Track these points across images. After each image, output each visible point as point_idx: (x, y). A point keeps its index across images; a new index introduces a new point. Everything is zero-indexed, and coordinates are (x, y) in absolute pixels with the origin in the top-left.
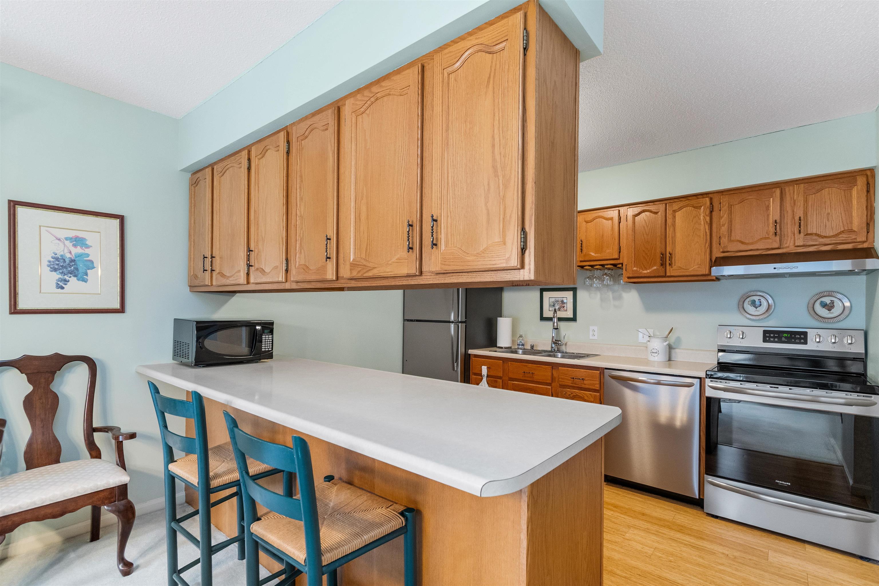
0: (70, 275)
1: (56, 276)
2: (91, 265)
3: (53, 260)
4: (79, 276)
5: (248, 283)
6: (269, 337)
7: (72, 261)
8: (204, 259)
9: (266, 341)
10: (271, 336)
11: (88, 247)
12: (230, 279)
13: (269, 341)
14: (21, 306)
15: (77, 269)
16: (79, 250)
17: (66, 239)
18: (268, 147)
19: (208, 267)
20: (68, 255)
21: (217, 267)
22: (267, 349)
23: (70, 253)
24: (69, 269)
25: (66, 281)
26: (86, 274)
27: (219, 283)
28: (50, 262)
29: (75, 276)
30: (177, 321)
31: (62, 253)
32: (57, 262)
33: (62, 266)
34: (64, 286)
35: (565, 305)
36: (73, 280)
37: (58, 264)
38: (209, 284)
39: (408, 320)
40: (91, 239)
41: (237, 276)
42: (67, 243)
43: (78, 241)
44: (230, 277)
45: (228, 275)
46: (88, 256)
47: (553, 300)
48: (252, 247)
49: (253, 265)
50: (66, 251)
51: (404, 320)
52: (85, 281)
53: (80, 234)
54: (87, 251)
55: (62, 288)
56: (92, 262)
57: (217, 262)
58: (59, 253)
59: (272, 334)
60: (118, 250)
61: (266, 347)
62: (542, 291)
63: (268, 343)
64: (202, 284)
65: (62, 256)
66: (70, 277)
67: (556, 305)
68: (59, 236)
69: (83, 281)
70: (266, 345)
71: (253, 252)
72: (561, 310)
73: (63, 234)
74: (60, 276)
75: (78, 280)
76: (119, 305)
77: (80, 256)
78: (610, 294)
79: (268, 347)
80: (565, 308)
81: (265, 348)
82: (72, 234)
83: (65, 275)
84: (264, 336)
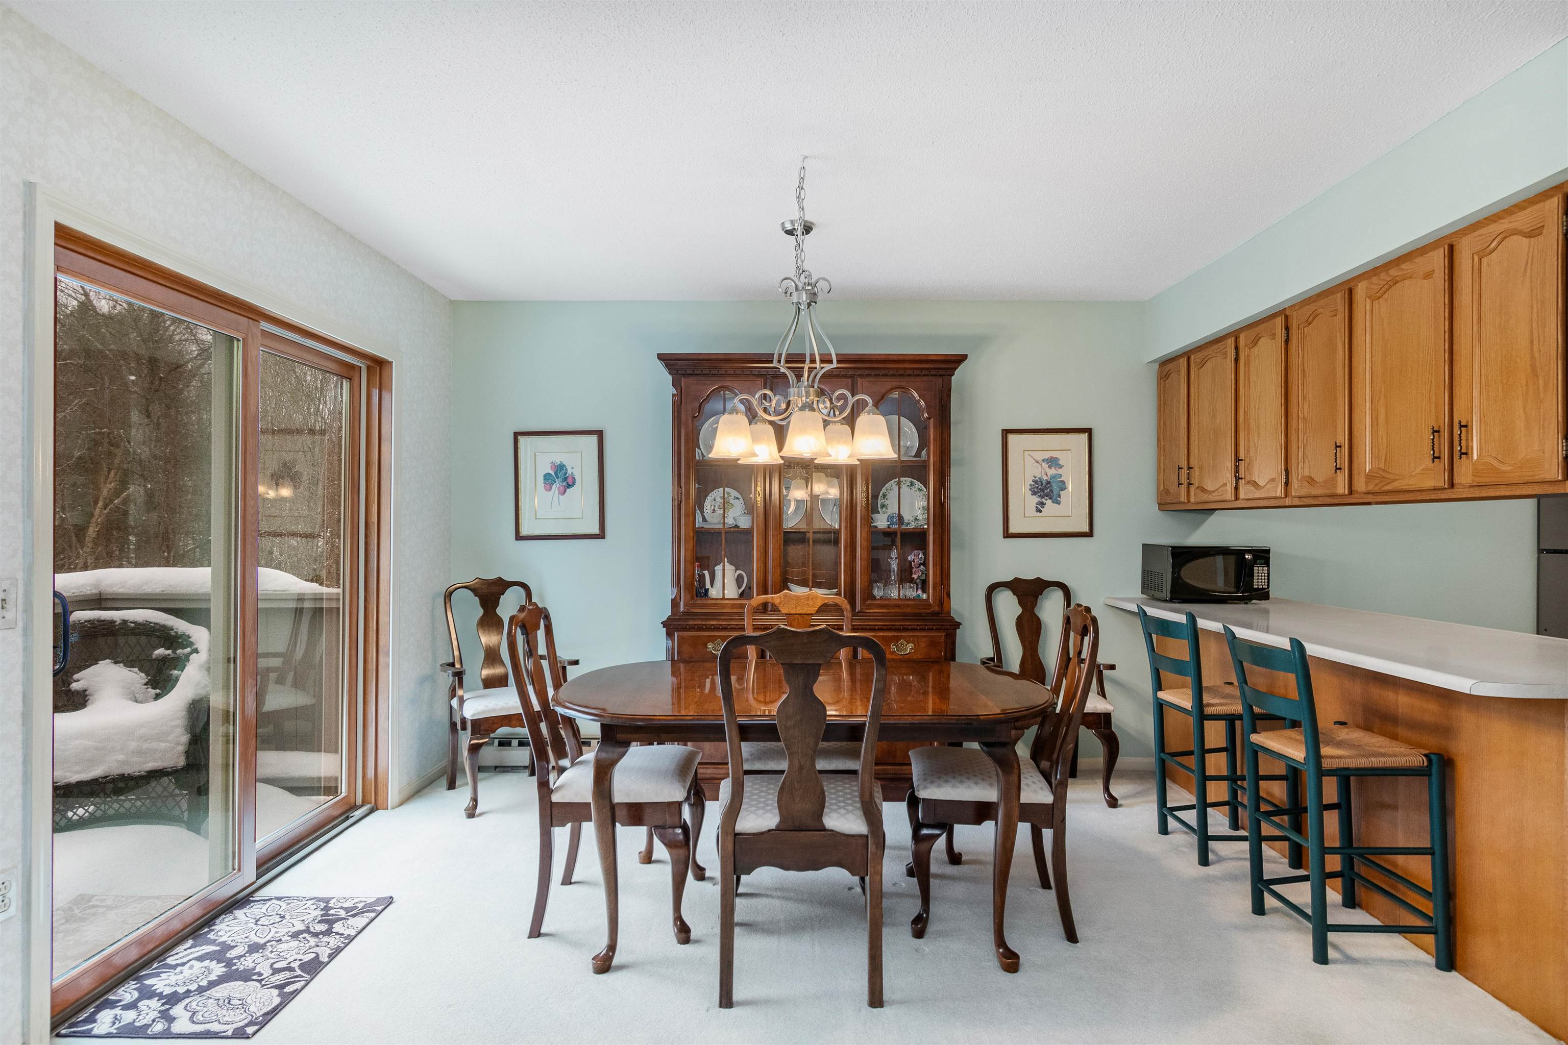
0: (1046, 498)
1: (1036, 499)
2: (1063, 487)
3: (1033, 483)
4: (1054, 497)
5: (1237, 498)
6: (1263, 570)
7: (1048, 483)
8: (1179, 470)
9: (1260, 575)
10: (1266, 569)
11: (1061, 467)
12: (1214, 494)
13: (1263, 575)
14: (1012, 530)
15: (1052, 491)
16: (1052, 472)
17: (1043, 461)
18: (1260, 336)
19: (1184, 480)
20: (1045, 478)
21: (1196, 483)
22: (1262, 587)
23: (1046, 475)
24: (1046, 491)
25: (1043, 504)
26: (1060, 496)
27: (1198, 500)
28: (1031, 485)
29: (1050, 499)
30: (1145, 546)
31: (1040, 476)
32: (1037, 486)
33: (1040, 489)
34: (1041, 509)
36: (1049, 502)
37: (1037, 488)
38: (1186, 501)
39: (1549, 551)
40: (1063, 458)
41: (1222, 491)
42: (1045, 465)
43: (1053, 462)
44: (1213, 492)
45: (1210, 489)
46: (1061, 477)
48: (1242, 456)
49: (1243, 477)
50: (1043, 473)
51: (1540, 551)
52: (1058, 503)
53: (1055, 454)
54: (1060, 471)
55: (1041, 511)
56: (1063, 482)
57: (1196, 473)
58: (1038, 476)
59: (1268, 566)
60: (1087, 467)
61: (1260, 584)
63: (1263, 578)
64: (1176, 501)
65: (1040, 478)
66: (1047, 500)
68: (1038, 459)
69: (1056, 503)
70: (1260, 581)
71: (1243, 462)
73: (1040, 456)
74: (1039, 499)
75: (1053, 502)
76: (1088, 528)
77: (1054, 477)
79: (1263, 584)
81: (1258, 585)
82: (1047, 455)
83: (1042, 498)
84: (1257, 568)
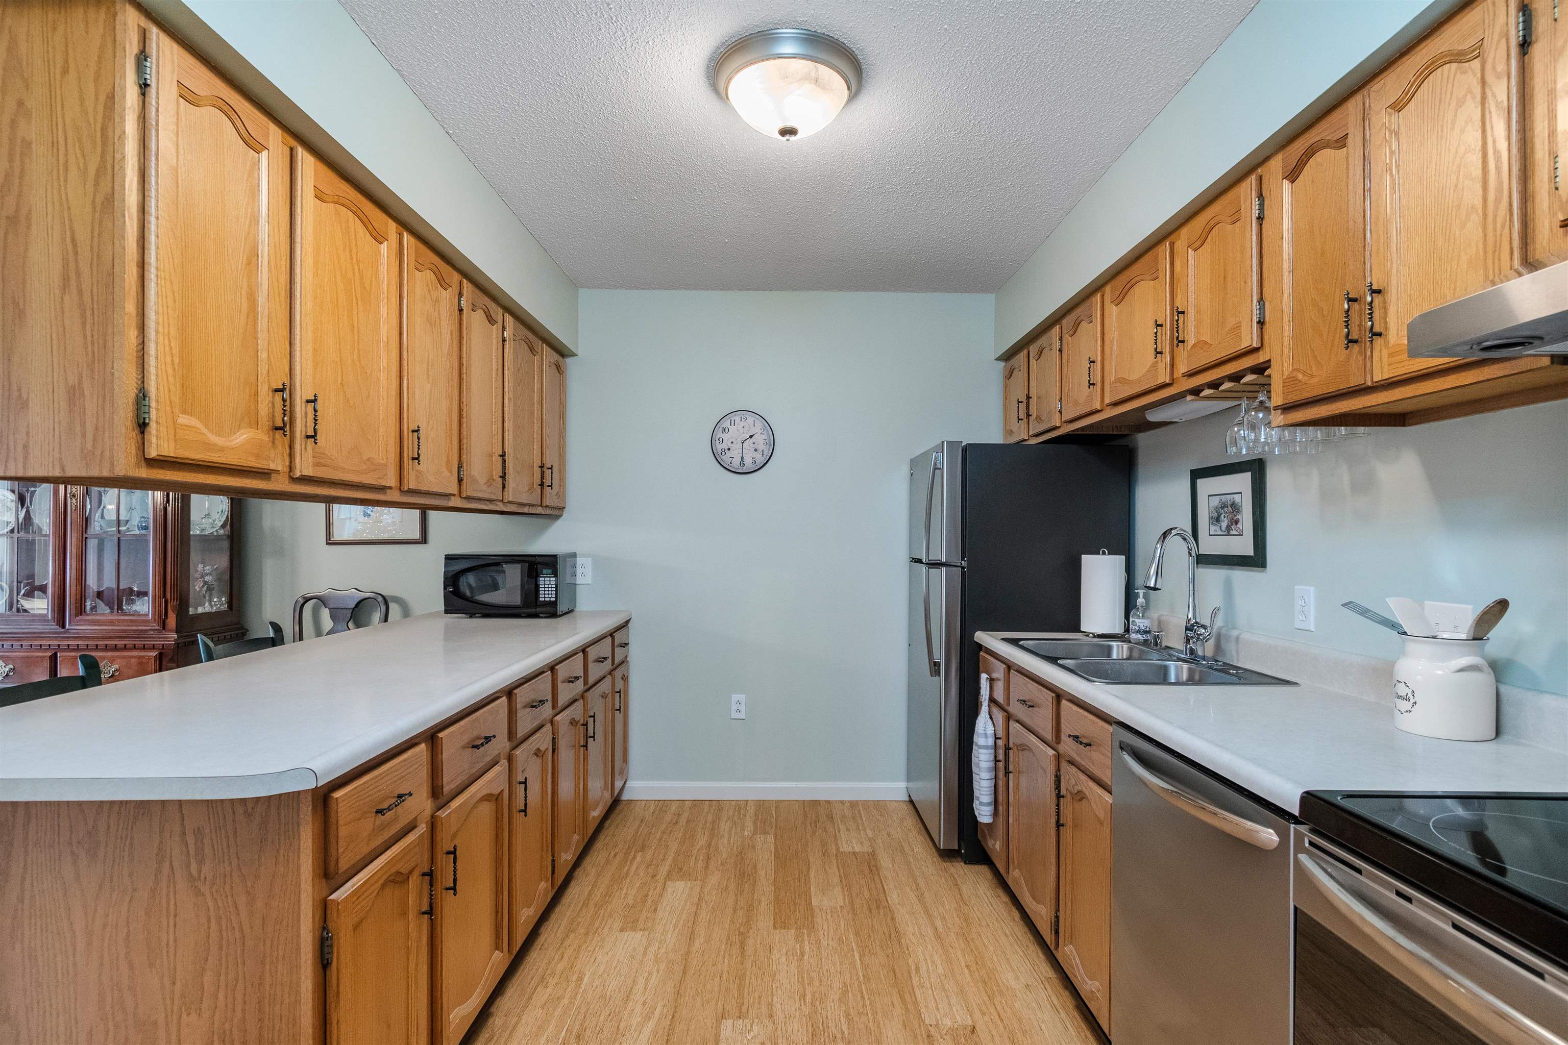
6: (550, 581)
9: (547, 586)
13: (550, 586)
14: (336, 537)
22: (548, 599)
35: (1239, 517)
47: (1215, 501)
51: (911, 560)
55: (370, 517)
61: (546, 596)
62: (1197, 475)
63: (550, 589)
67: (1222, 516)
70: (547, 593)
72: (1232, 532)
76: (421, 534)
78: (1343, 475)
79: (550, 596)
80: (1239, 525)
81: (545, 600)
84: (543, 579)
